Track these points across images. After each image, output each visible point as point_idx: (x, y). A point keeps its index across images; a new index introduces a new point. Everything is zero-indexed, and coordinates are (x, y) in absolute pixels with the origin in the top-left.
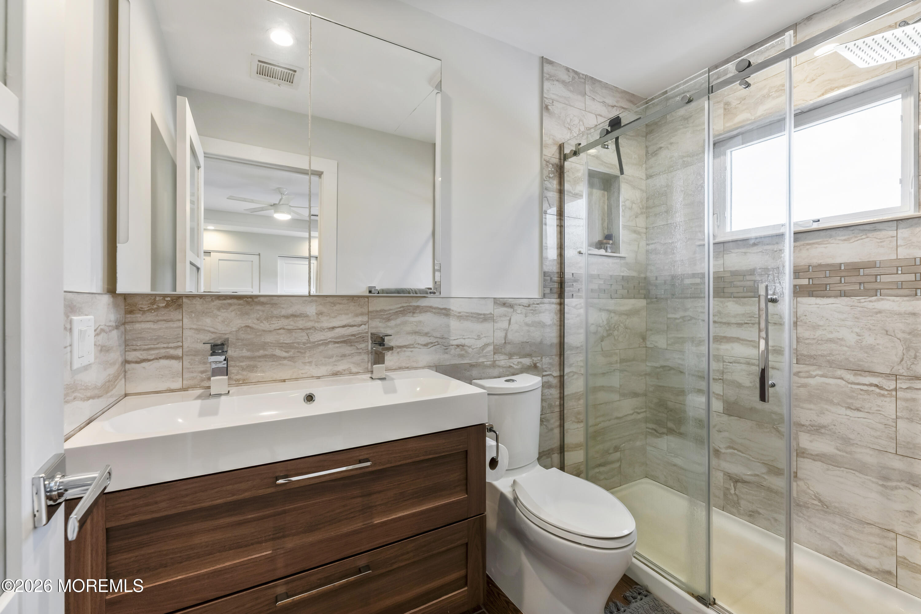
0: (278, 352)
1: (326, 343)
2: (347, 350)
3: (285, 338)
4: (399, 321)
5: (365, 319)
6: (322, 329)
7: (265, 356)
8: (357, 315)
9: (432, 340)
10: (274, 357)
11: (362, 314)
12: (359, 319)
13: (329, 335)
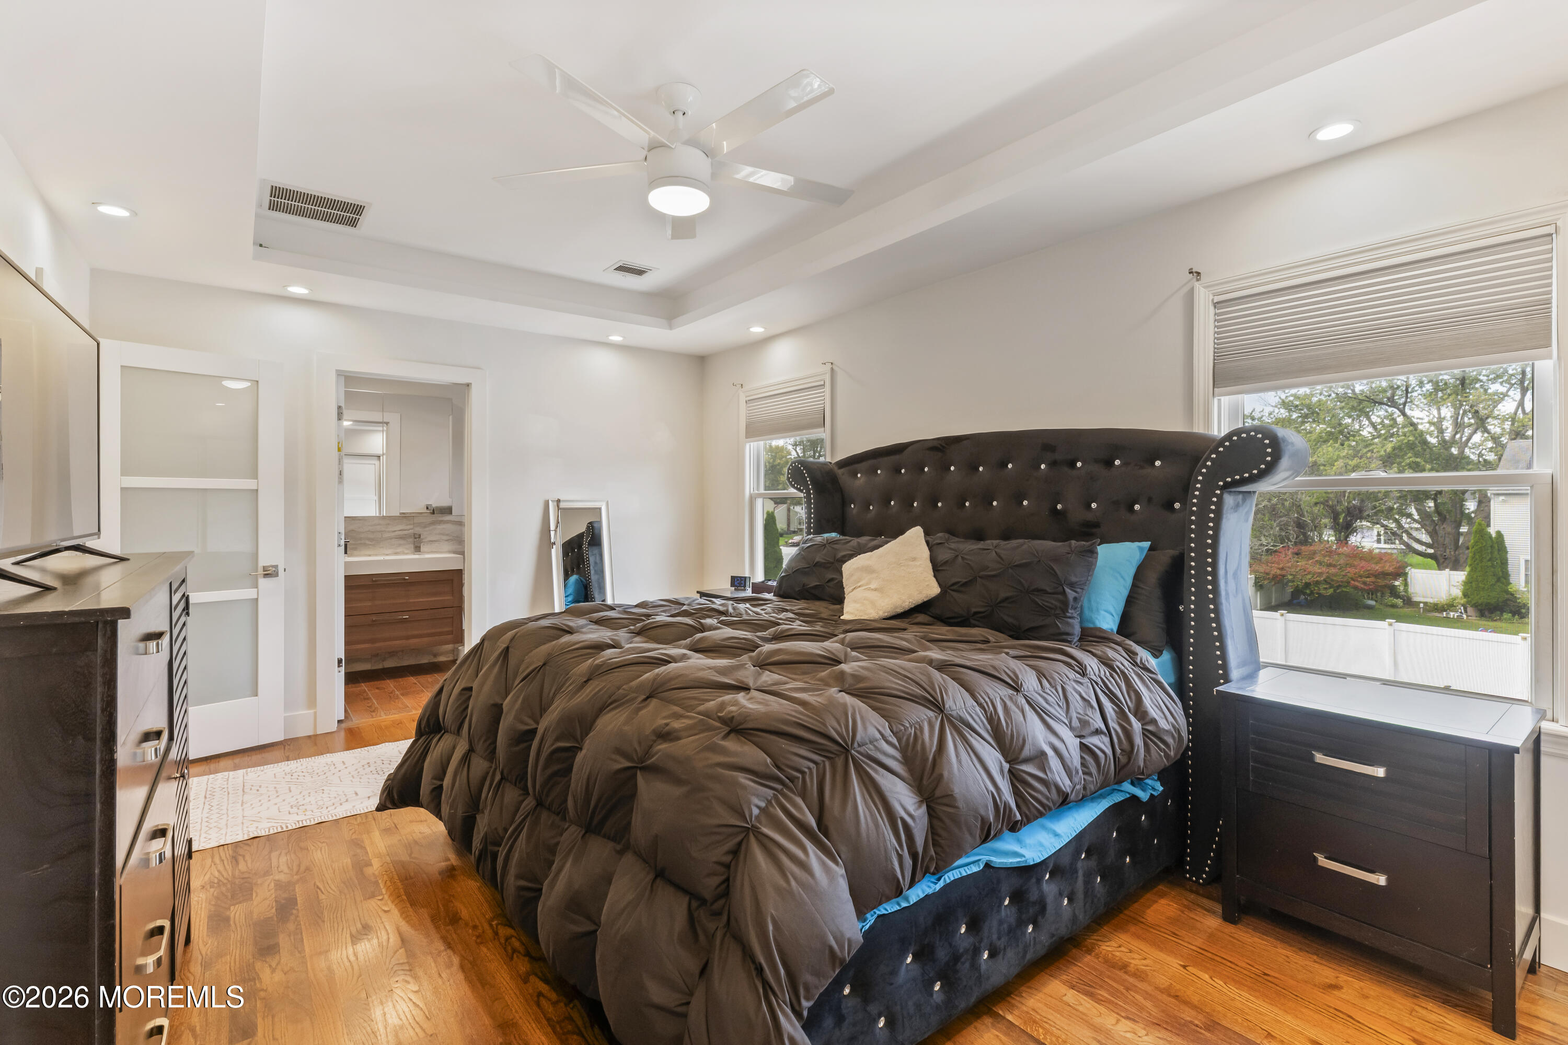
0: (367, 542)
1: (391, 538)
2: (402, 542)
3: (371, 536)
4: (431, 528)
5: (412, 527)
6: (389, 532)
7: (361, 544)
8: (407, 525)
9: (451, 538)
10: (365, 544)
11: (410, 524)
12: (408, 527)
13: (393, 534)
